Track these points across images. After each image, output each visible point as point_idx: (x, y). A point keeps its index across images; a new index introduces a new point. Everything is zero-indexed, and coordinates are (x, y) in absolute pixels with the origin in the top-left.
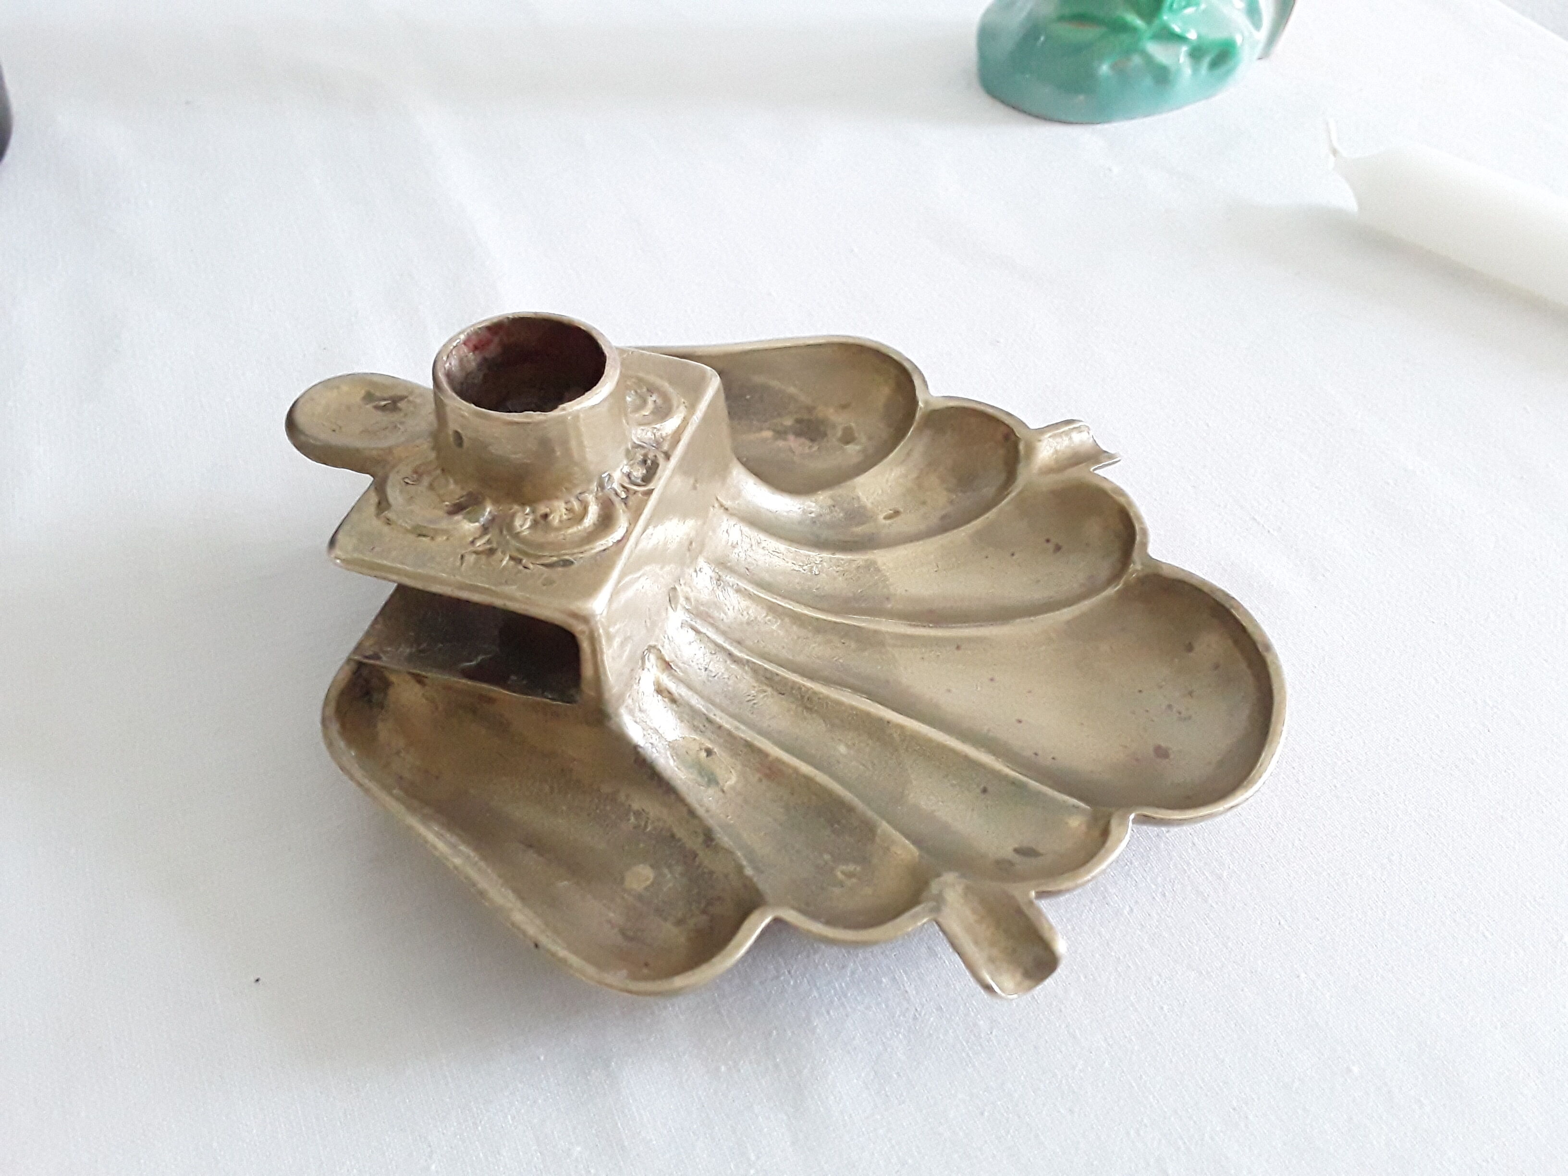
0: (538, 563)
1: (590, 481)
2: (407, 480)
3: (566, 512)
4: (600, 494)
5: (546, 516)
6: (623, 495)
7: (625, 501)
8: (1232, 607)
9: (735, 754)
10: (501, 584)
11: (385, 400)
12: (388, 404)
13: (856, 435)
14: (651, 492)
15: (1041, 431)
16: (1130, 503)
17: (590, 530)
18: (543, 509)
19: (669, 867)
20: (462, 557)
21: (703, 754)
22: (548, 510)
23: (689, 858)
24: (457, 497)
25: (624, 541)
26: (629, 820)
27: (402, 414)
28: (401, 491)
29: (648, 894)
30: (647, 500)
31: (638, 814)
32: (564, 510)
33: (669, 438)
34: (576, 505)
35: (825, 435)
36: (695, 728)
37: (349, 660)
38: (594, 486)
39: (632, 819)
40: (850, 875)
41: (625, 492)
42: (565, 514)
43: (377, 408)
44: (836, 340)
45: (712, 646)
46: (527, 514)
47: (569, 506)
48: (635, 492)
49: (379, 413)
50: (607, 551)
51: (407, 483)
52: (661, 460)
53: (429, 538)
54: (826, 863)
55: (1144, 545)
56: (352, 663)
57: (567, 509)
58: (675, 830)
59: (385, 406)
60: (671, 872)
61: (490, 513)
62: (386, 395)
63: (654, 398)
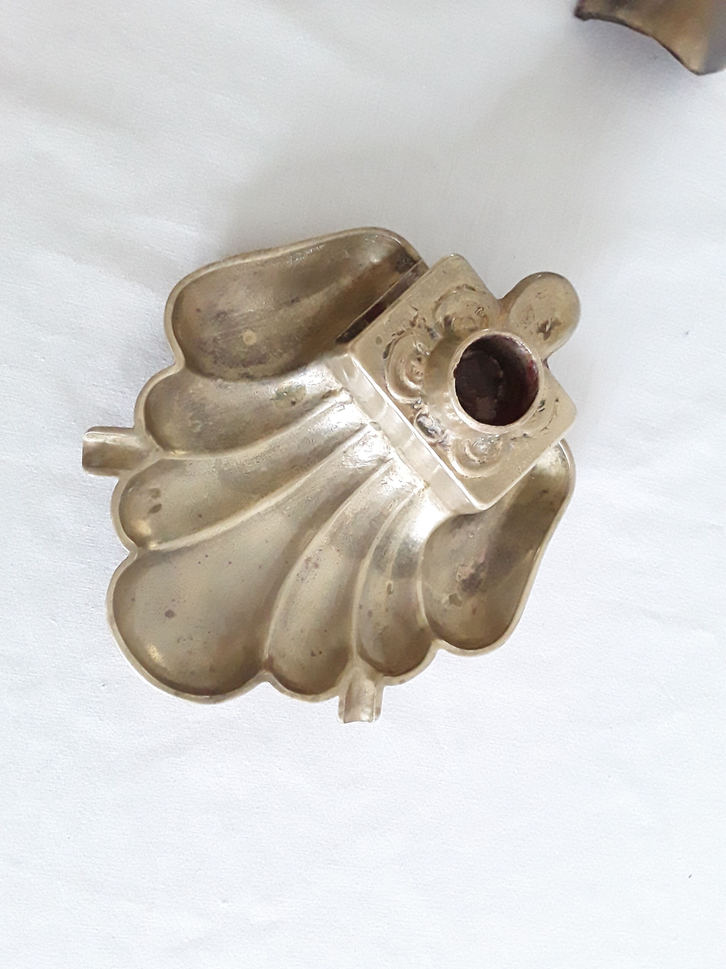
0: (393, 341)
1: (427, 392)
2: (481, 309)
3: (417, 372)
4: (419, 393)
5: (419, 360)
6: (416, 407)
7: (412, 406)
8: (211, 698)
9: (287, 415)
10: (390, 318)
11: (550, 329)
12: (546, 329)
13: (453, 605)
14: (412, 423)
15: (380, 691)
16: (304, 699)
17: (401, 377)
18: (424, 361)
19: (247, 353)
20: (417, 310)
21: (294, 399)
22: (422, 363)
23: (246, 364)
24: (455, 325)
25: (386, 390)
26: (281, 349)
27: (534, 331)
28: (475, 303)
29: (239, 337)
30: (407, 418)
31: (281, 354)
32: (418, 371)
33: (445, 453)
34: (419, 378)
35: (464, 590)
36: (307, 402)
37: (420, 258)
38: (424, 392)
39: (279, 350)
40: (194, 426)
41: (417, 408)
42: (416, 370)
43: (547, 322)
44: (512, 625)
45: (347, 435)
46: (425, 352)
47: (420, 374)
48: (415, 414)
49: (541, 322)
50: (383, 378)
51: (479, 308)
52: (432, 441)
53: (437, 301)
54: (208, 421)
55: (274, 684)
56: (418, 258)
57: (418, 372)
58: (263, 366)
59: (546, 327)
60: (243, 352)
61: (437, 336)
62: (552, 331)
63: (477, 462)
